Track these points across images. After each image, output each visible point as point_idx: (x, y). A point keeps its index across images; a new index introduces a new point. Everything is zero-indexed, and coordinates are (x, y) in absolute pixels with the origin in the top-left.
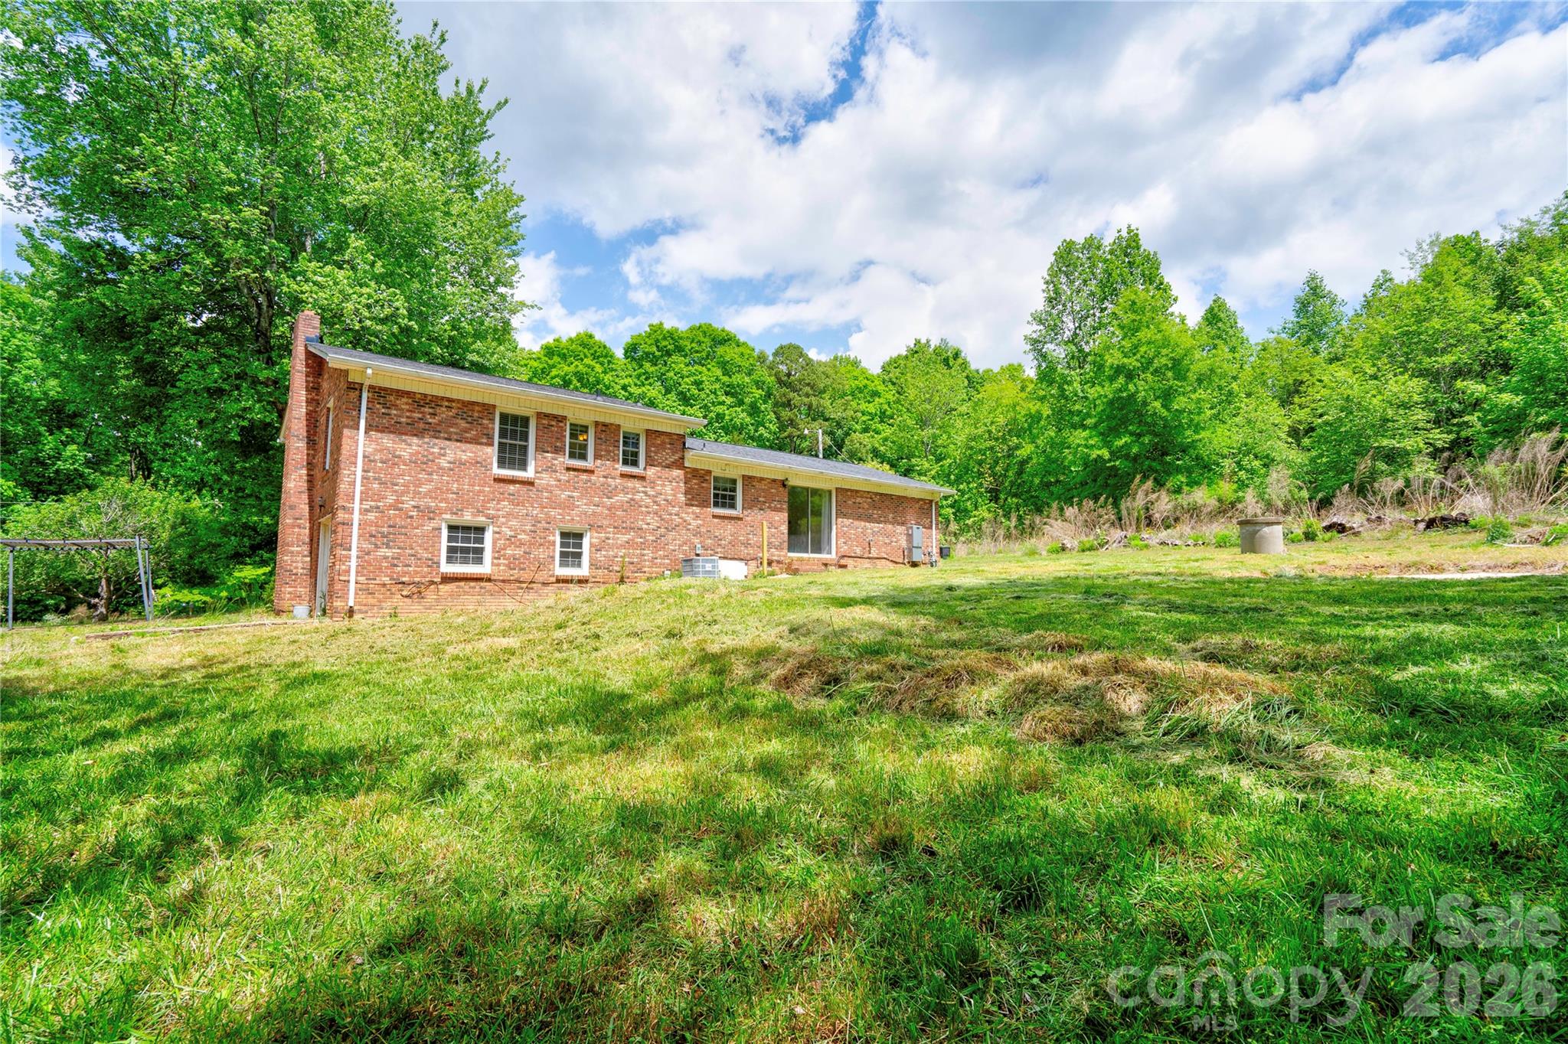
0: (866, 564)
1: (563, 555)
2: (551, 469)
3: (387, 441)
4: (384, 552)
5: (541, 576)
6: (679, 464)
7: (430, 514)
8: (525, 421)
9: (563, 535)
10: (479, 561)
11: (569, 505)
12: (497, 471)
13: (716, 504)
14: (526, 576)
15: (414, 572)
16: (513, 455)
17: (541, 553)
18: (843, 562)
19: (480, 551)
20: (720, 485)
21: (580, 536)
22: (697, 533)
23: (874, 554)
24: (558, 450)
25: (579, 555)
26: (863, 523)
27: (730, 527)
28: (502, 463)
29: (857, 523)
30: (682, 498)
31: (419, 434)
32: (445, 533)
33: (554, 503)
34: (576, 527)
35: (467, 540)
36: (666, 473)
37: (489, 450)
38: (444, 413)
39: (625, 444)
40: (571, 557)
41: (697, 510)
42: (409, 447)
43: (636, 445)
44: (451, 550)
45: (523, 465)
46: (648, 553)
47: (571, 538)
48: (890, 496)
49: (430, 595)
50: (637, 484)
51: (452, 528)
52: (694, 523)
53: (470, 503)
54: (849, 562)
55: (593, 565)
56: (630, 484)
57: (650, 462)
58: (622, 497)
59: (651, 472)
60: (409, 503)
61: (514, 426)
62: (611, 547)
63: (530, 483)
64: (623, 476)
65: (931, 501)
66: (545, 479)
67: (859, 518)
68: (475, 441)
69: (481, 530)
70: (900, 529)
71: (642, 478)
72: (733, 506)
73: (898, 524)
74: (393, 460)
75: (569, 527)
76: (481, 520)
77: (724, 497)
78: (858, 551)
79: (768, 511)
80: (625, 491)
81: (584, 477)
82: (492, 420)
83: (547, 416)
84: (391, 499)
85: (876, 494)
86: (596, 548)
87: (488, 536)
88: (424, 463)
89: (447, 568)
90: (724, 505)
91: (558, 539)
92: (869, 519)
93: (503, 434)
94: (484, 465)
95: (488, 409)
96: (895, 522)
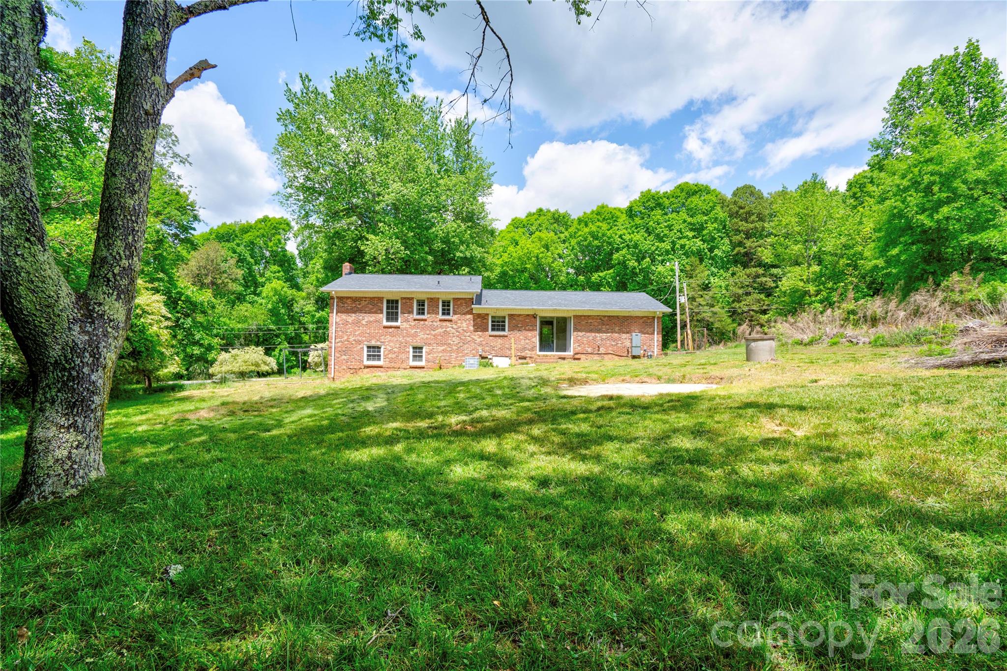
0: (596, 357)
1: (414, 356)
2: (407, 321)
3: (344, 316)
4: (344, 357)
5: (404, 365)
6: (470, 312)
7: (359, 342)
8: (397, 301)
9: (414, 348)
10: (379, 360)
11: (415, 335)
12: (385, 323)
13: (493, 330)
14: (396, 365)
15: (355, 364)
16: (392, 316)
17: (403, 356)
18: (577, 356)
19: (379, 356)
20: (496, 320)
21: (421, 348)
22: (480, 344)
23: (602, 350)
24: (411, 312)
25: (421, 356)
26: (593, 334)
27: (500, 341)
28: (388, 320)
29: (588, 334)
30: (472, 328)
31: (355, 312)
32: (365, 349)
33: (408, 335)
34: (419, 345)
35: (374, 352)
36: (463, 317)
37: (381, 315)
38: (363, 303)
39: (443, 306)
40: (418, 357)
41: (480, 333)
42: (351, 318)
43: (449, 306)
44: (368, 356)
45: (396, 320)
46: (454, 355)
47: (418, 349)
48: (618, 317)
49: (360, 373)
50: (448, 324)
51: (369, 347)
52: (479, 340)
53: (374, 337)
54: (583, 356)
55: (427, 361)
56: (444, 324)
57: (455, 313)
58: (440, 330)
59: (455, 318)
60: (352, 339)
61: (392, 304)
62: (435, 353)
63: (399, 327)
64: (441, 320)
65: (654, 318)
66: (405, 325)
67: (591, 331)
68: (376, 313)
69: (379, 348)
70: (624, 336)
71: (451, 321)
72: (504, 330)
73: (624, 333)
74: (346, 323)
75: (416, 345)
76: (378, 344)
77: (499, 325)
78: (590, 350)
79: (524, 332)
80: (441, 327)
81: (422, 323)
82: (382, 303)
83: (405, 298)
84: (346, 338)
85: (605, 316)
86: (428, 353)
87: (382, 350)
88: (357, 323)
89: (366, 363)
90: (498, 330)
91: (411, 350)
92: (599, 331)
93: (388, 308)
94: (380, 322)
95: (380, 299)
96: (621, 332)
